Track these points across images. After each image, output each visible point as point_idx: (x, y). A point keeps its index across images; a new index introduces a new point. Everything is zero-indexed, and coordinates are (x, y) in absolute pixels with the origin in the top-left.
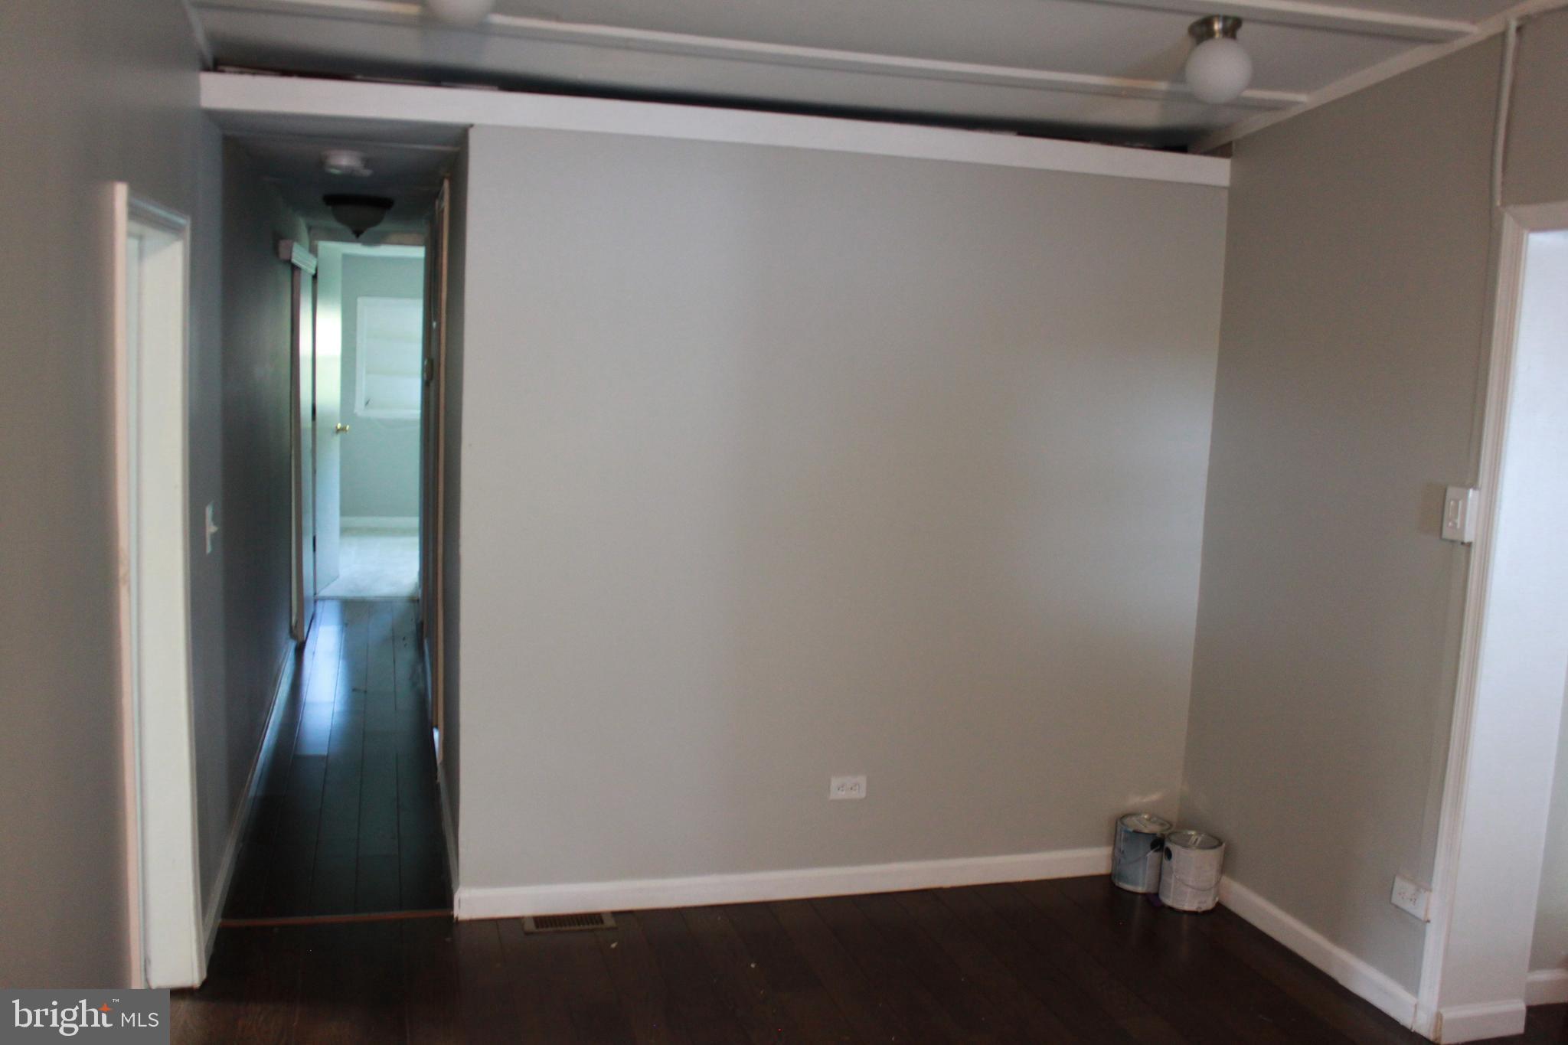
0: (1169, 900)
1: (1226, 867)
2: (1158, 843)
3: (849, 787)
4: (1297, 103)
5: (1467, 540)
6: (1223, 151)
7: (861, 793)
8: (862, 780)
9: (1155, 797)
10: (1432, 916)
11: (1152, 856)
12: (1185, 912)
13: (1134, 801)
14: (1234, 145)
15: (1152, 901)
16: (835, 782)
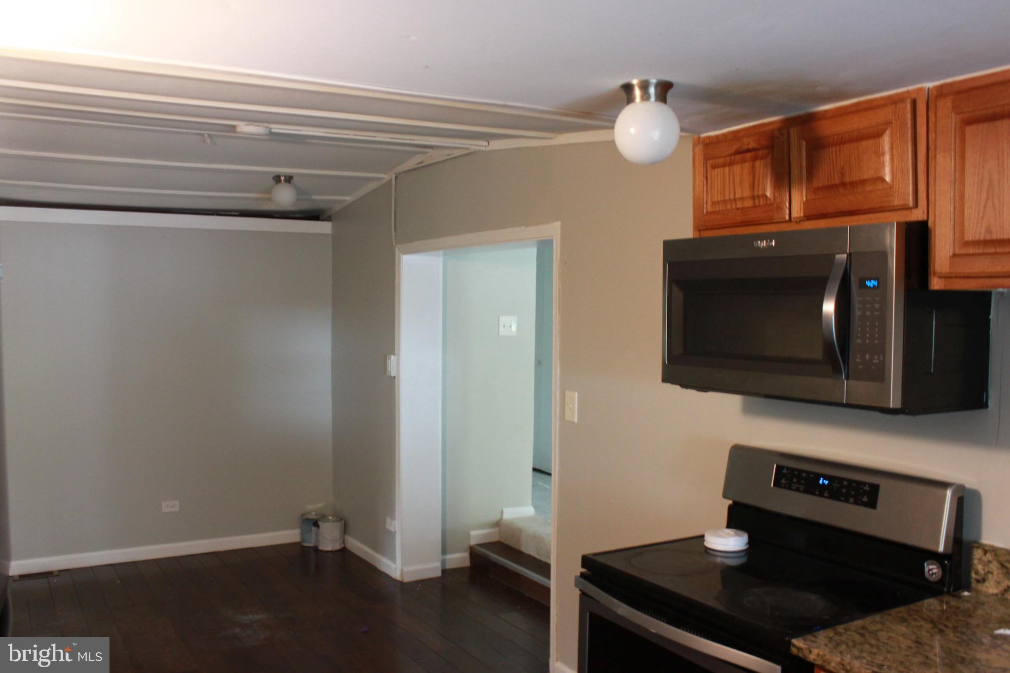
0: (320, 548)
1: (345, 529)
2: (316, 524)
3: (170, 506)
4: (345, 201)
5: (392, 375)
6: (328, 219)
7: (176, 509)
8: (177, 503)
9: (320, 505)
10: (397, 530)
11: (314, 528)
12: (327, 552)
13: (310, 507)
14: (332, 216)
15: (316, 549)
16: (164, 504)
